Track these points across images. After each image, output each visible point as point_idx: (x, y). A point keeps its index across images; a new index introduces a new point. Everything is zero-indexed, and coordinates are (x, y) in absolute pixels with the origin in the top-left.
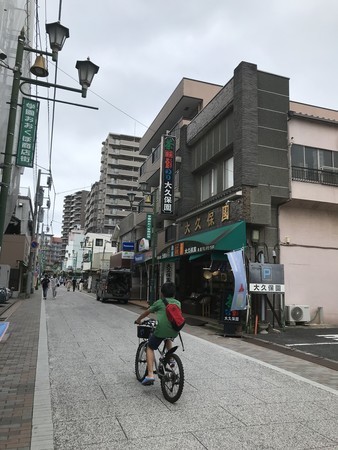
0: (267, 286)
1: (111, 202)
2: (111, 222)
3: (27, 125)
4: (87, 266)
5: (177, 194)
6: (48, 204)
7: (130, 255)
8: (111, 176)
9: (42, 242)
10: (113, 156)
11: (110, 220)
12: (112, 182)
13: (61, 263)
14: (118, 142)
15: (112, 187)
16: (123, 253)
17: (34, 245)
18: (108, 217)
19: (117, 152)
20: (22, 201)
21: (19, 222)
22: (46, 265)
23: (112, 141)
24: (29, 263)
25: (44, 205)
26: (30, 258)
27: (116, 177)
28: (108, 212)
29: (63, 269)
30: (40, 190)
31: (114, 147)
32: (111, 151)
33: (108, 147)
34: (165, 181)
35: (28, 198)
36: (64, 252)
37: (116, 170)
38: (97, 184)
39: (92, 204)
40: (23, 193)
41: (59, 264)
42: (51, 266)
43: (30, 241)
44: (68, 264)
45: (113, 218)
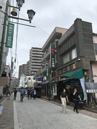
0: (92, 90)
1: (33, 67)
2: (33, 73)
3: (10, 33)
4: (26, 86)
5: (56, 62)
6: (15, 68)
7: (40, 82)
8: (32, 59)
9: (13, 79)
10: (33, 54)
11: (33, 72)
12: (33, 61)
13: (18, 85)
14: (34, 50)
15: (33, 62)
16: (38, 81)
17: (11, 80)
18: (32, 71)
19: (34, 52)
20: (7, 67)
21: (6, 73)
22: (14, 86)
23: (33, 50)
24: (9, 86)
25: (14, 68)
26: (9, 84)
27: (34, 60)
28: (32, 70)
29: (19, 87)
30: (12, 63)
31: (33, 51)
32: (32, 52)
33: (31, 51)
34: (52, 58)
35: (9, 66)
36: (19, 82)
37: (34, 58)
38: (28, 62)
39: (27, 68)
40: (7, 64)
41: (17, 86)
42: (15, 86)
43: (9, 79)
44: (20, 85)
45: (33, 71)
